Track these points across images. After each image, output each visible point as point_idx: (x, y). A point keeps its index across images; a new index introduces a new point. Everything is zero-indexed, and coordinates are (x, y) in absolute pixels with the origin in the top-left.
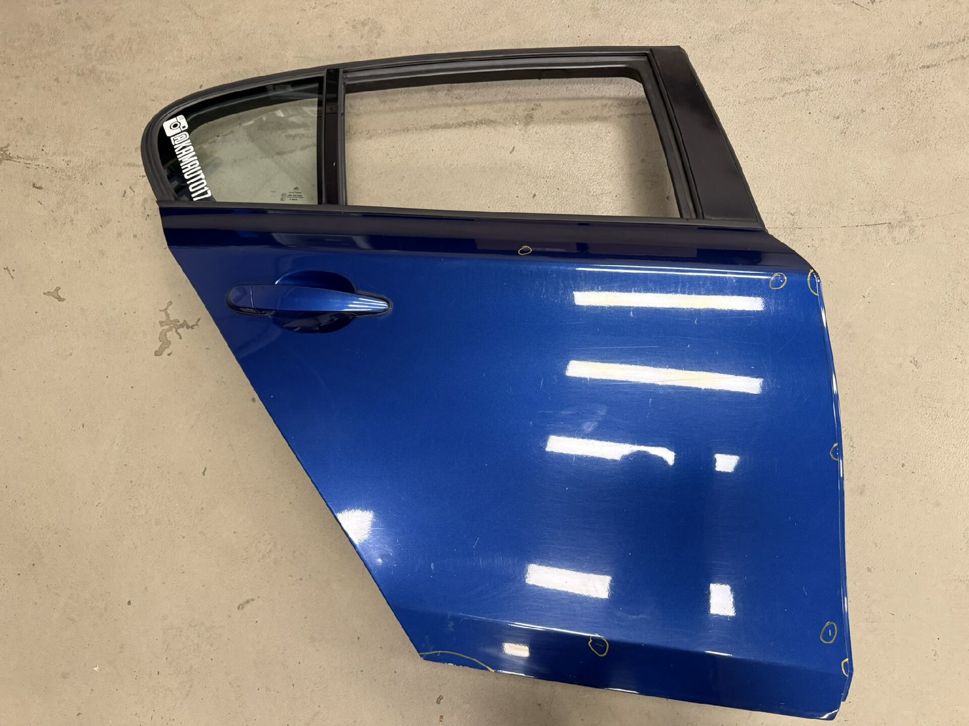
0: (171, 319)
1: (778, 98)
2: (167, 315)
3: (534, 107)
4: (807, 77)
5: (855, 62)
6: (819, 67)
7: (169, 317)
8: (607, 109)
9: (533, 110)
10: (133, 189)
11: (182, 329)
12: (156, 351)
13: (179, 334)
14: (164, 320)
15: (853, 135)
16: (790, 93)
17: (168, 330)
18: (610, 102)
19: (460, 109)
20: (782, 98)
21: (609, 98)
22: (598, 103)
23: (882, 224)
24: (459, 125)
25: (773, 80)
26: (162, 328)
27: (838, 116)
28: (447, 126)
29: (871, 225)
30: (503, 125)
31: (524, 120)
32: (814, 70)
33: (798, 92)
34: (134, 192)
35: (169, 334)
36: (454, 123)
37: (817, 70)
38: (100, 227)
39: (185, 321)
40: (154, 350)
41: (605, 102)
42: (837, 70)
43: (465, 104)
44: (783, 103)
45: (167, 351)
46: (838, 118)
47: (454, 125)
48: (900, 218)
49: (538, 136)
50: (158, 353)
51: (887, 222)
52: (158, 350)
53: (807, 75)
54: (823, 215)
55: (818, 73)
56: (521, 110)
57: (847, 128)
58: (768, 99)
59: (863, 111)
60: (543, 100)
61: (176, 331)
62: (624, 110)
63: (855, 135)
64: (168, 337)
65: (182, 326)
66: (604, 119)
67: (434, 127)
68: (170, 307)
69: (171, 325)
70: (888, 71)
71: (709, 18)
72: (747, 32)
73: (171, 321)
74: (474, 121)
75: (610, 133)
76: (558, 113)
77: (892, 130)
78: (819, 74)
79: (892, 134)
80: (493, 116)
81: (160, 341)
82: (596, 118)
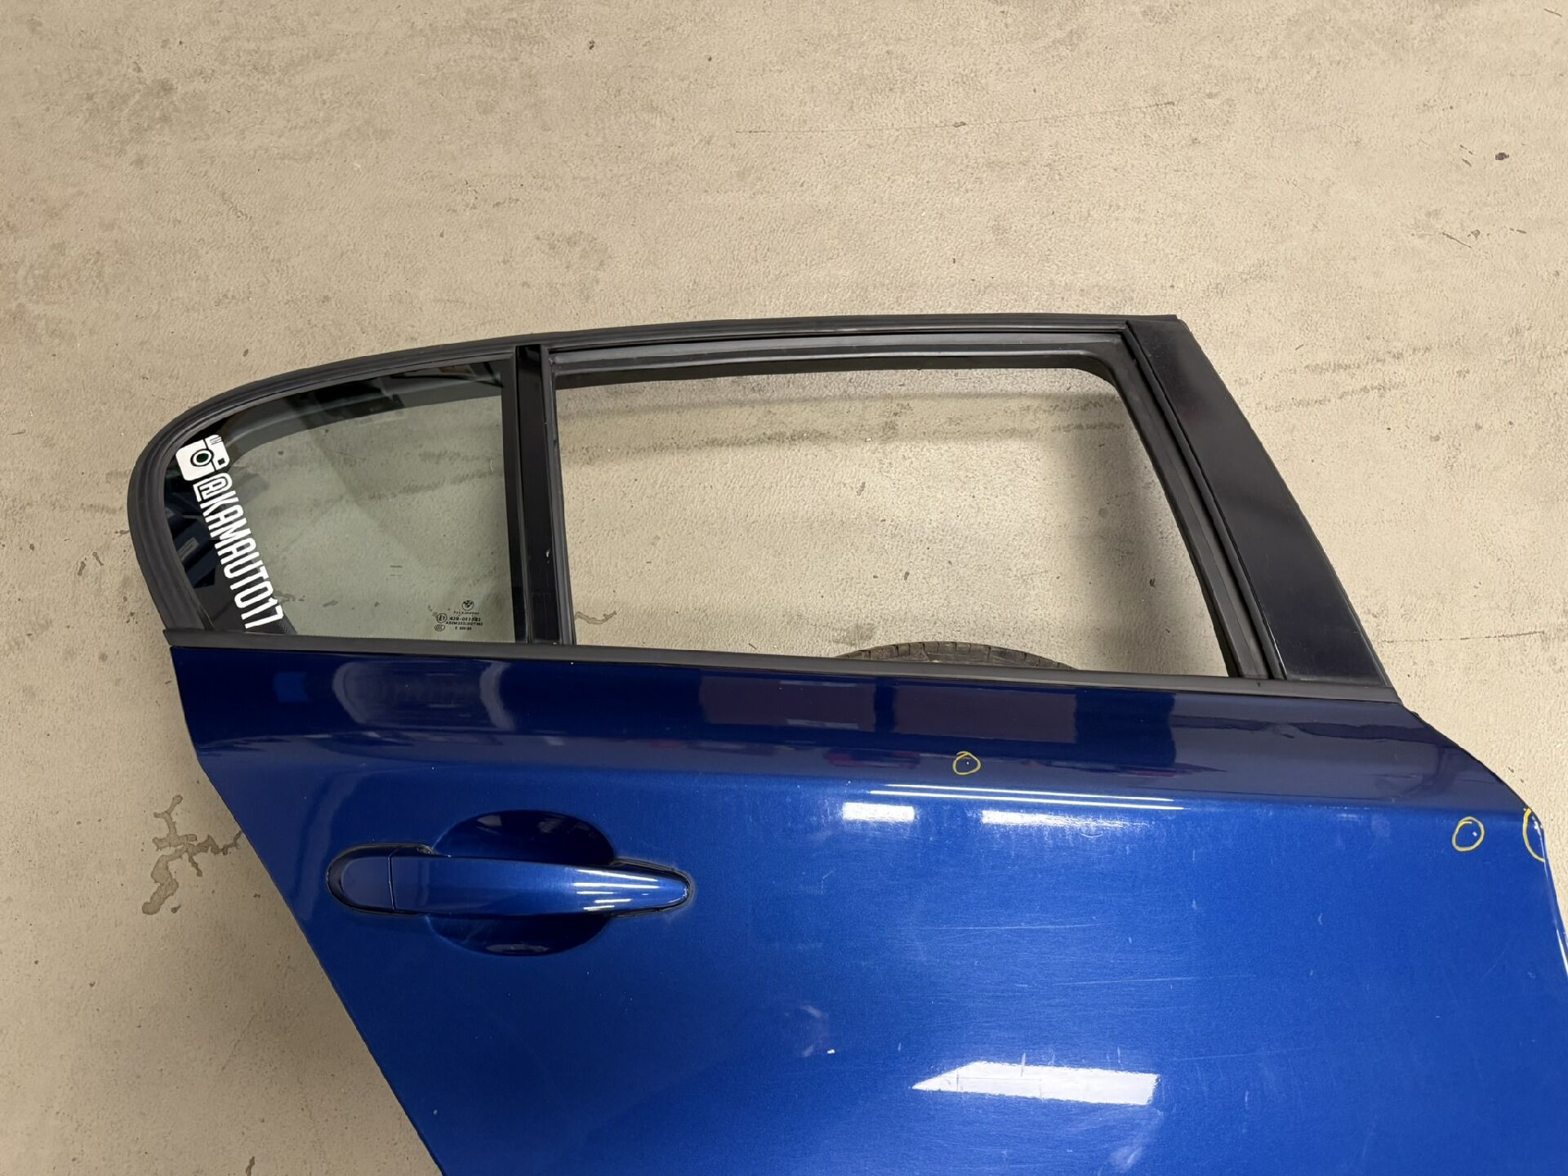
0: (180, 834)
1: (1333, 400)
2: (172, 825)
3: (898, 410)
4: (1379, 365)
5: (1456, 339)
6: (1398, 346)
7: (175, 828)
8: (1030, 416)
9: (895, 414)
10: (101, 559)
11: (202, 854)
12: (146, 904)
13: (195, 865)
14: (163, 835)
15: (1466, 470)
16: (1353, 392)
17: (172, 858)
18: (1035, 403)
19: (760, 410)
20: (1338, 401)
21: (1034, 396)
22: (1014, 404)
23: (1530, 633)
24: (760, 441)
25: (1322, 369)
26: (160, 853)
27: (1438, 436)
28: (737, 443)
29: (1512, 636)
30: (843, 441)
31: (881, 434)
32: (1390, 353)
33: (1365, 390)
34: (102, 564)
35: (173, 866)
36: (749, 437)
37: (1395, 351)
38: (27, 639)
39: (209, 836)
40: (142, 902)
41: (1026, 402)
42: (1427, 354)
43: (768, 402)
44: (1342, 409)
45: (172, 902)
46: (1437, 438)
47: (751, 441)
49: (907, 463)
50: (149, 909)
51: (1538, 630)
52: (148, 900)
53: (1378, 361)
54: (1428, 618)
55: (1398, 356)
56: (875, 415)
57: (1454, 457)
58: (1316, 402)
59: (1478, 427)
60: (915, 396)
61: (191, 859)
62: (1061, 419)
63: (1468, 469)
64: (172, 872)
65: (203, 847)
66: (1026, 435)
67: (714, 443)
68: (178, 809)
69: (179, 847)
70: (1514, 357)
71: (1202, 253)
72: (1268, 279)
73: (179, 837)
74: (788, 434)
75: (1039, 460)
76: (943, 421)
77: (1531, 462)
78: (1398, 358)
79: (1531, 469)
80: (822, 423)
81: (156, 882)
82: (1012, 433)
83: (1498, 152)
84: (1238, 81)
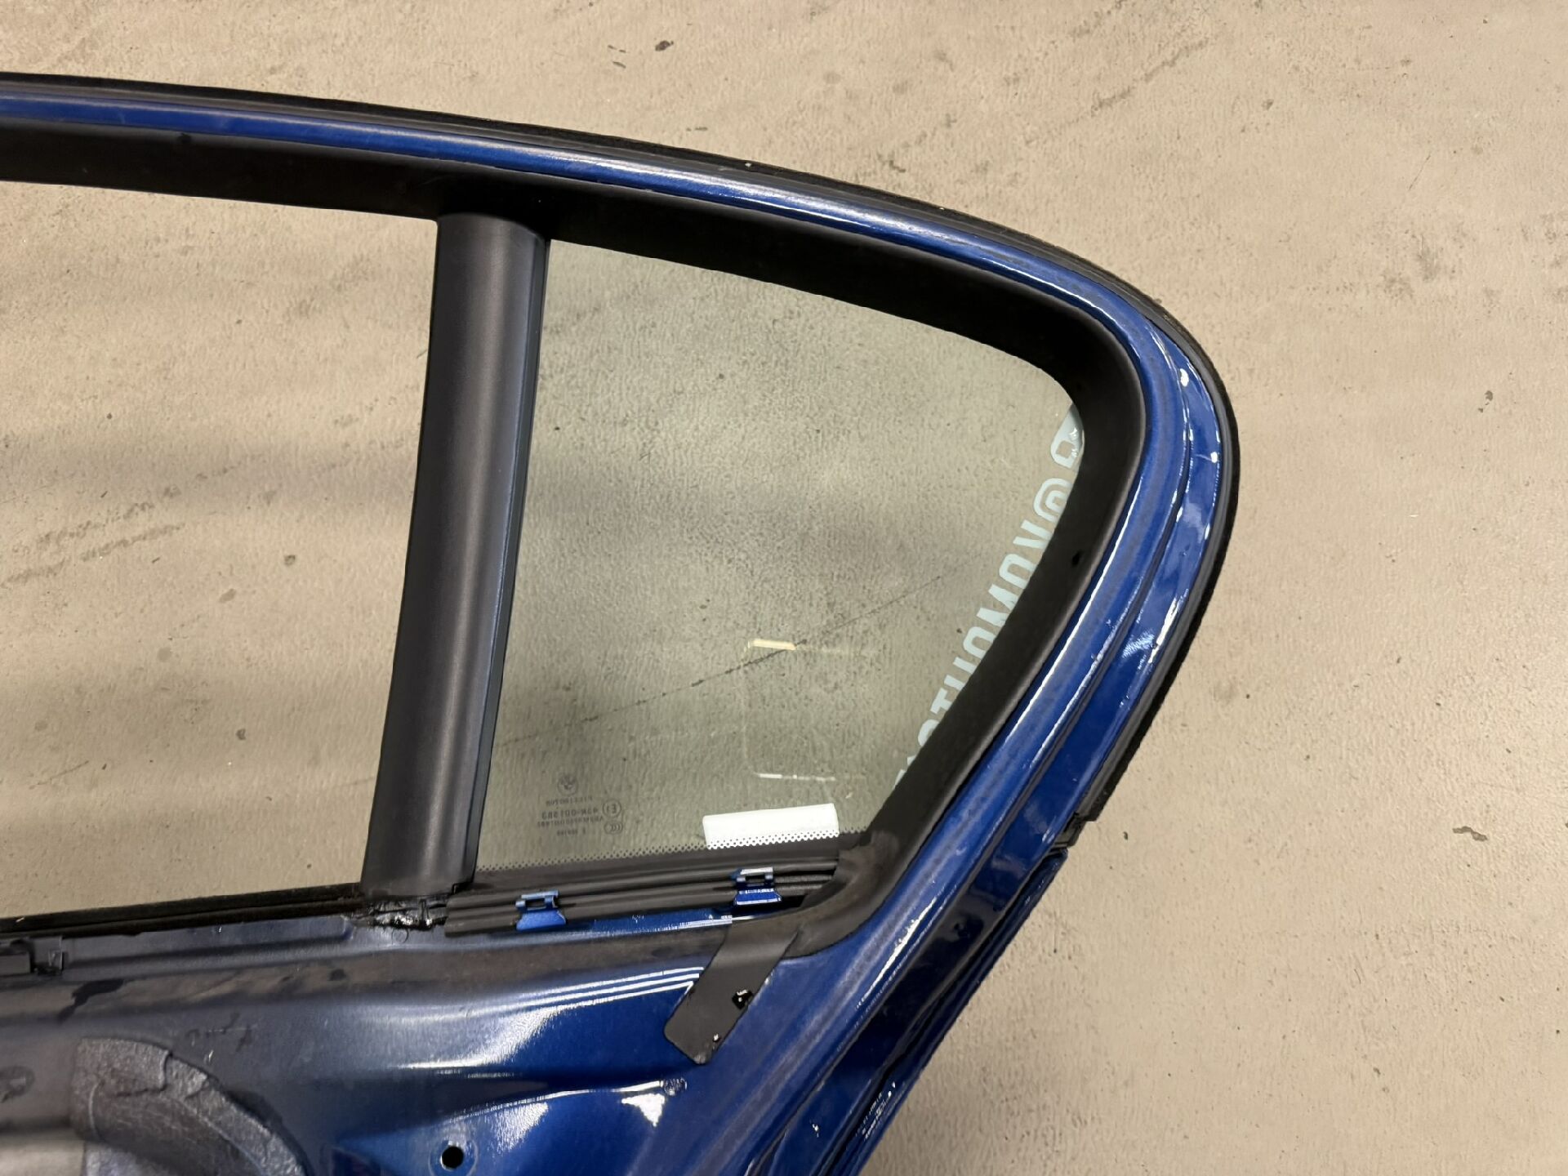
83: (658, 42)
84: (309, 43)
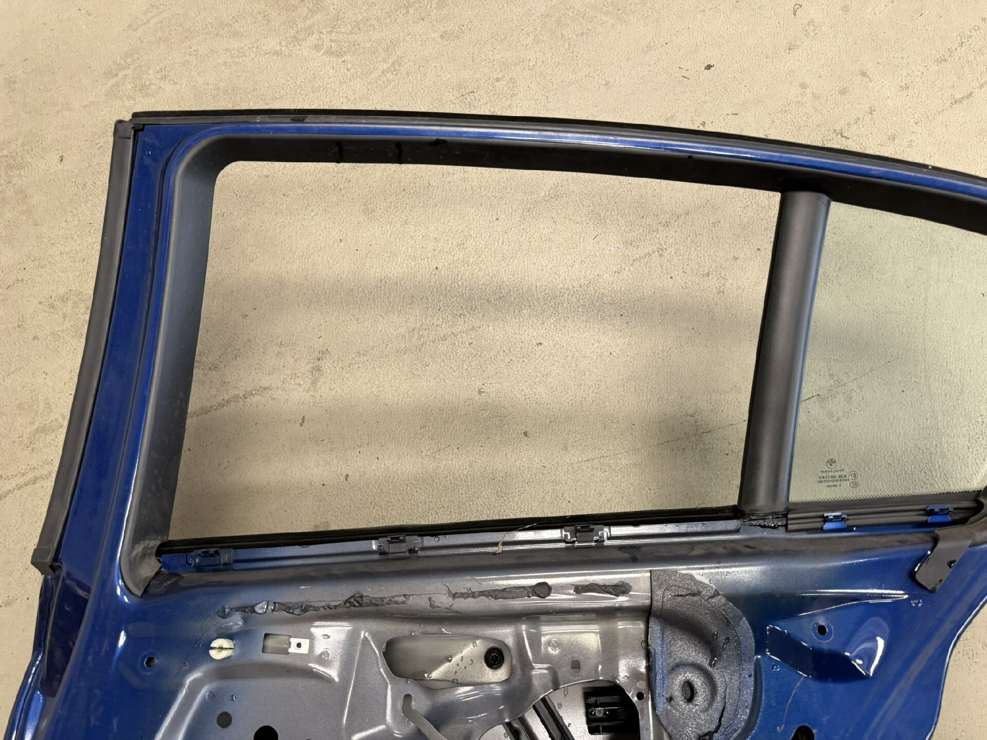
48: (828, 384)
